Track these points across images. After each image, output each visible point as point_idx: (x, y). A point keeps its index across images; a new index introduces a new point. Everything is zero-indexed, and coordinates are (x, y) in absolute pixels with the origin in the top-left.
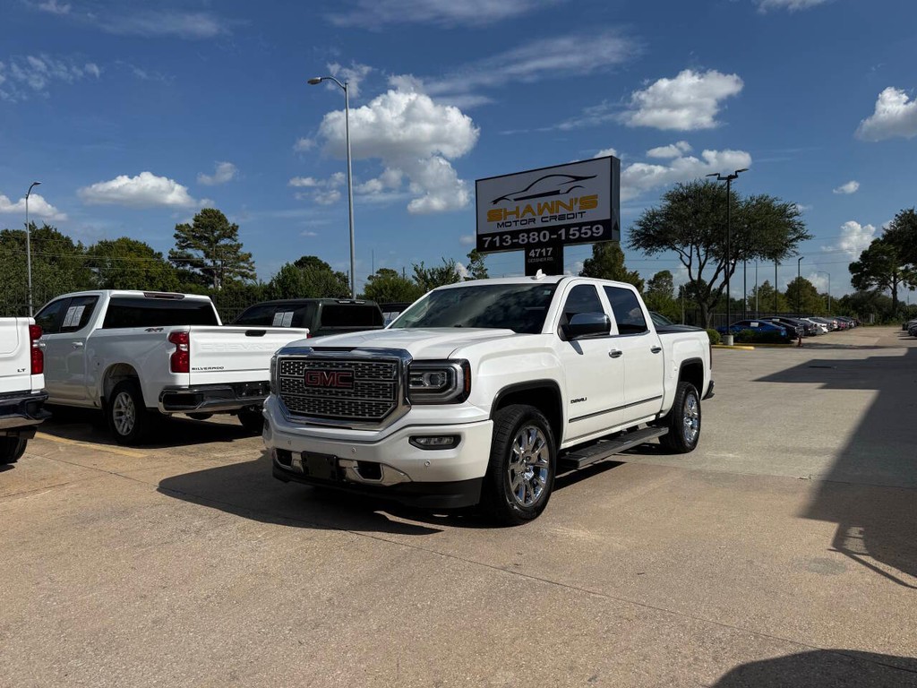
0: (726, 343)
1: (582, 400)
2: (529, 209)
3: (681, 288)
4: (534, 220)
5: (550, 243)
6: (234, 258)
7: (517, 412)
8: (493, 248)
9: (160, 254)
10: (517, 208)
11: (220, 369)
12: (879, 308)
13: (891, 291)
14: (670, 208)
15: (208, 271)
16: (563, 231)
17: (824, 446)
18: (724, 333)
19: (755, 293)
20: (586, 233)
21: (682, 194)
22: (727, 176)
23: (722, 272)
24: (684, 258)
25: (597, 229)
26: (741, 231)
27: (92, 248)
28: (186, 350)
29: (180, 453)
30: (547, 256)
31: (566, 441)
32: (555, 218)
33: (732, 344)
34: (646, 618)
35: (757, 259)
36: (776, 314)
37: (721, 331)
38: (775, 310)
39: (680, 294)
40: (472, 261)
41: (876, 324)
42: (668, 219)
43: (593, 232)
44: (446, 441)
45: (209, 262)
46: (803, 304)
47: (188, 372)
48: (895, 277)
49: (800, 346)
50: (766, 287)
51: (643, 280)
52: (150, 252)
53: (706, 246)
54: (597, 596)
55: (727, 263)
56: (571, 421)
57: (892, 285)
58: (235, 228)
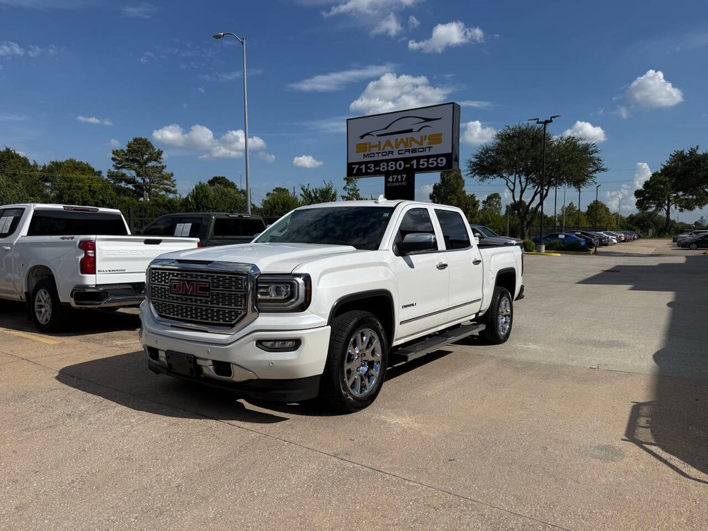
0: (539, 251)
1: (412, 305)
2: (388, 143)
3: (507, 207)
4: (392, 152)
5: (405, 171)
6: (159, 177)
7: (353, 317)
8: (360, 174)
9: (100, 172)
10: (380, 142)
11: (123, 271)
12: (656, 224)
13: (665, 212)
14: (499, 145)
15: (138, 186)
16: (415, 162)
17: (610, 339)
18: (538, 242)
19: (563, 212)
20: (432, 164)
21: (509, 134)
22: (544, 121)
23: (539, 195)
24: (510, 184)
25: (441, 160)
26: (553, 164)
27: (44, 167)
28: (93, 255)
29: (88, 341)
30: (402, 181)
31: (397, 340)
32: (408, 150)
33: (544, 251)
34: (450, 507)
35: (565, 186)
36: (578, 228)
37: (535, 241)
38: (577, 226)
39: (507, 211)
40: (347, 183)
41: (653, 237)
42: (498, 154)
43: (438, 163)
44: (289, 344)
45: (139, 180)
46: (599, 221)
47: (95, 273)
48: (669, 201)
49: (596, 253)
50: (571, 207)
51: (478, 201)
52: (91, 170)
53: (527, 175)
54: (412, 484)
55: (542, 189)
56: (401, 323)
57: (666, 207)
58: (160, 153)
